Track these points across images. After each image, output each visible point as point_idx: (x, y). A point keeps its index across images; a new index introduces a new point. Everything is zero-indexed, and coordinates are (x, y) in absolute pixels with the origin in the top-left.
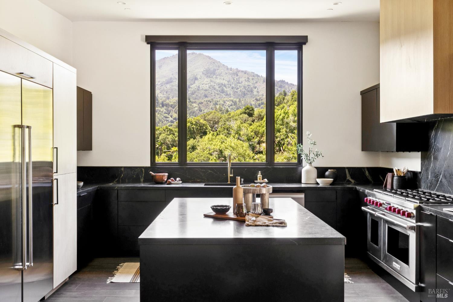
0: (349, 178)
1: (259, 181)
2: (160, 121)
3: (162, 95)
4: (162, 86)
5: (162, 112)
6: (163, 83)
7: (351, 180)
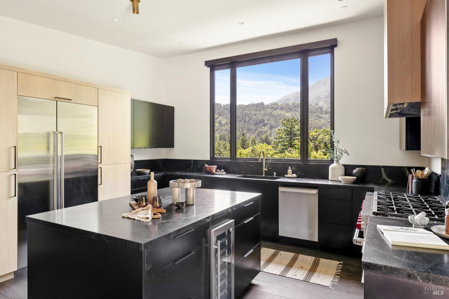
0: (384, 176)
1: (288, 176)
2: (324, 125)
3: (326, 105)
4: (326, 98)
5: (326, 118)
6: (326, 96)
7: (387, 179)
